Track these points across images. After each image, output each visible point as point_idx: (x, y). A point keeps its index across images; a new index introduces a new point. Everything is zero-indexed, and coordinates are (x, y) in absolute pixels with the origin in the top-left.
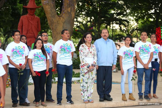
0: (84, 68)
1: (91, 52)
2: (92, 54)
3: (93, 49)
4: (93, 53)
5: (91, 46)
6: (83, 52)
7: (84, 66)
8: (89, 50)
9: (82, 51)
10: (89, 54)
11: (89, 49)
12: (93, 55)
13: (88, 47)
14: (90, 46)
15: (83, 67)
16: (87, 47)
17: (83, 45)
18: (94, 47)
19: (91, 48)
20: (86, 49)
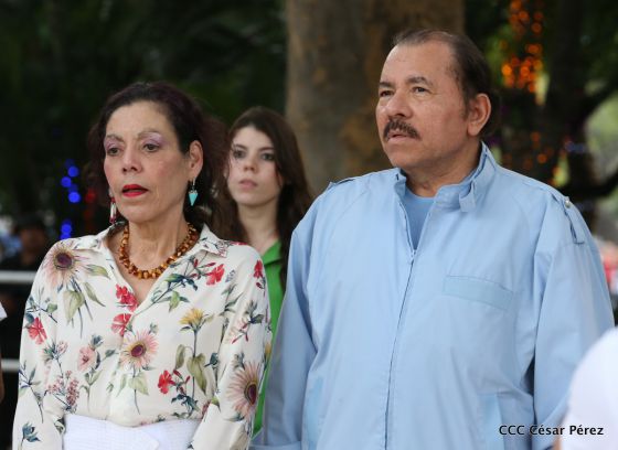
1: (138, 351)
2: (152, 379)
3: (183, 310)
4: (161, 359)
5: (179, 270)
8: (124, 322)
10: (109, 365)
12: (164, 382)
16: (116, 280)
17: (70, 250)
18: (224, 278)
19: (161, 283)
20: (83, 308)
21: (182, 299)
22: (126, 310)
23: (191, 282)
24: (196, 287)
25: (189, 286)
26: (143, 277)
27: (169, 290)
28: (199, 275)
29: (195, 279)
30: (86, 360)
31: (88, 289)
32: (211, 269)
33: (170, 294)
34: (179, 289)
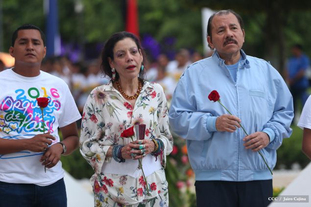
0: (105, 196)
1: (137, 124)
5: (144, 94)
6: (99, 122)
7: (107, 186)
8: (131, 113)
9: (93, 118)
11: (128, 106)
12: (147, 133)
13: (127, 97)
14: (136, 96)
15: (103, 193)
17: (102, 91)
18: (157, 95)
19: (138, 100)
20: (115, 111)
21: (146, 105)
22: (129, 111)
23: (147, 98)
24: (149, 100)
25: (147, 100)
26: (132, 99)
27: (142, 102)
28: (148, 95)
29: (148, 97)
30: (121, 129)
31: (114, 105)
32: (151, 93)
33: (142, 104)
34: (144, 101)
